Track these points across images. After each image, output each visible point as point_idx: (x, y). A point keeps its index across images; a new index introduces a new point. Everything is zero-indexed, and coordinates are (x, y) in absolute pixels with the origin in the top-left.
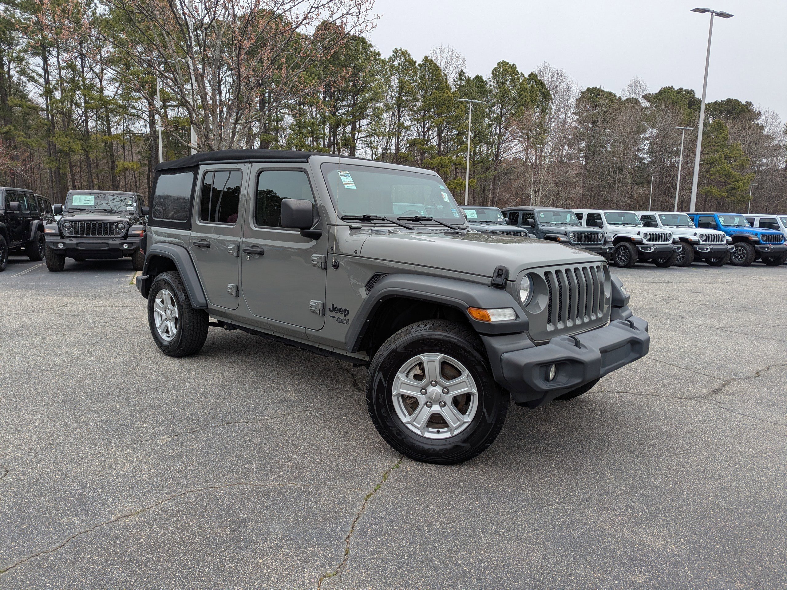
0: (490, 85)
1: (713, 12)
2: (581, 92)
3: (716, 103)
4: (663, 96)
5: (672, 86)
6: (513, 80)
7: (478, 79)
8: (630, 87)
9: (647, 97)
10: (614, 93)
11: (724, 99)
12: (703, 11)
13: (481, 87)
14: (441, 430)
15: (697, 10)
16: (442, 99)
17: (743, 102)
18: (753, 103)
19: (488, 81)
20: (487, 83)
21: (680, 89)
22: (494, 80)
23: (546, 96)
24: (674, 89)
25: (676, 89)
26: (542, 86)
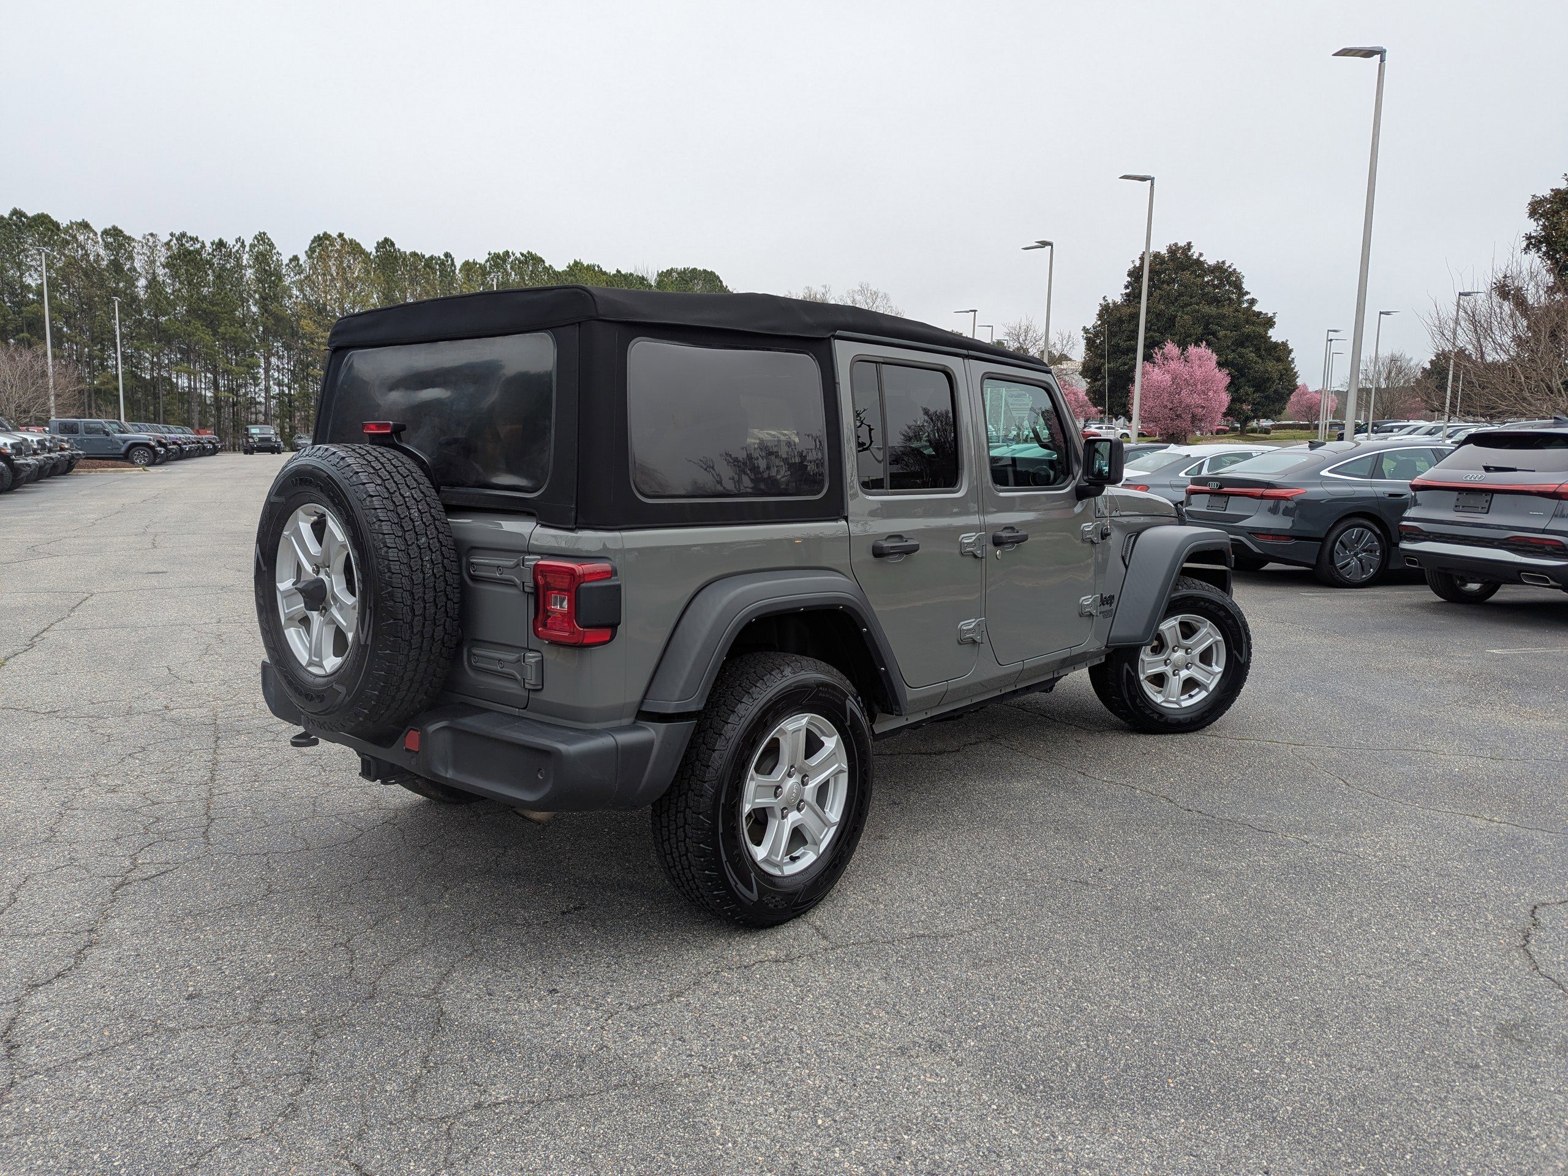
14: (1193, 693)
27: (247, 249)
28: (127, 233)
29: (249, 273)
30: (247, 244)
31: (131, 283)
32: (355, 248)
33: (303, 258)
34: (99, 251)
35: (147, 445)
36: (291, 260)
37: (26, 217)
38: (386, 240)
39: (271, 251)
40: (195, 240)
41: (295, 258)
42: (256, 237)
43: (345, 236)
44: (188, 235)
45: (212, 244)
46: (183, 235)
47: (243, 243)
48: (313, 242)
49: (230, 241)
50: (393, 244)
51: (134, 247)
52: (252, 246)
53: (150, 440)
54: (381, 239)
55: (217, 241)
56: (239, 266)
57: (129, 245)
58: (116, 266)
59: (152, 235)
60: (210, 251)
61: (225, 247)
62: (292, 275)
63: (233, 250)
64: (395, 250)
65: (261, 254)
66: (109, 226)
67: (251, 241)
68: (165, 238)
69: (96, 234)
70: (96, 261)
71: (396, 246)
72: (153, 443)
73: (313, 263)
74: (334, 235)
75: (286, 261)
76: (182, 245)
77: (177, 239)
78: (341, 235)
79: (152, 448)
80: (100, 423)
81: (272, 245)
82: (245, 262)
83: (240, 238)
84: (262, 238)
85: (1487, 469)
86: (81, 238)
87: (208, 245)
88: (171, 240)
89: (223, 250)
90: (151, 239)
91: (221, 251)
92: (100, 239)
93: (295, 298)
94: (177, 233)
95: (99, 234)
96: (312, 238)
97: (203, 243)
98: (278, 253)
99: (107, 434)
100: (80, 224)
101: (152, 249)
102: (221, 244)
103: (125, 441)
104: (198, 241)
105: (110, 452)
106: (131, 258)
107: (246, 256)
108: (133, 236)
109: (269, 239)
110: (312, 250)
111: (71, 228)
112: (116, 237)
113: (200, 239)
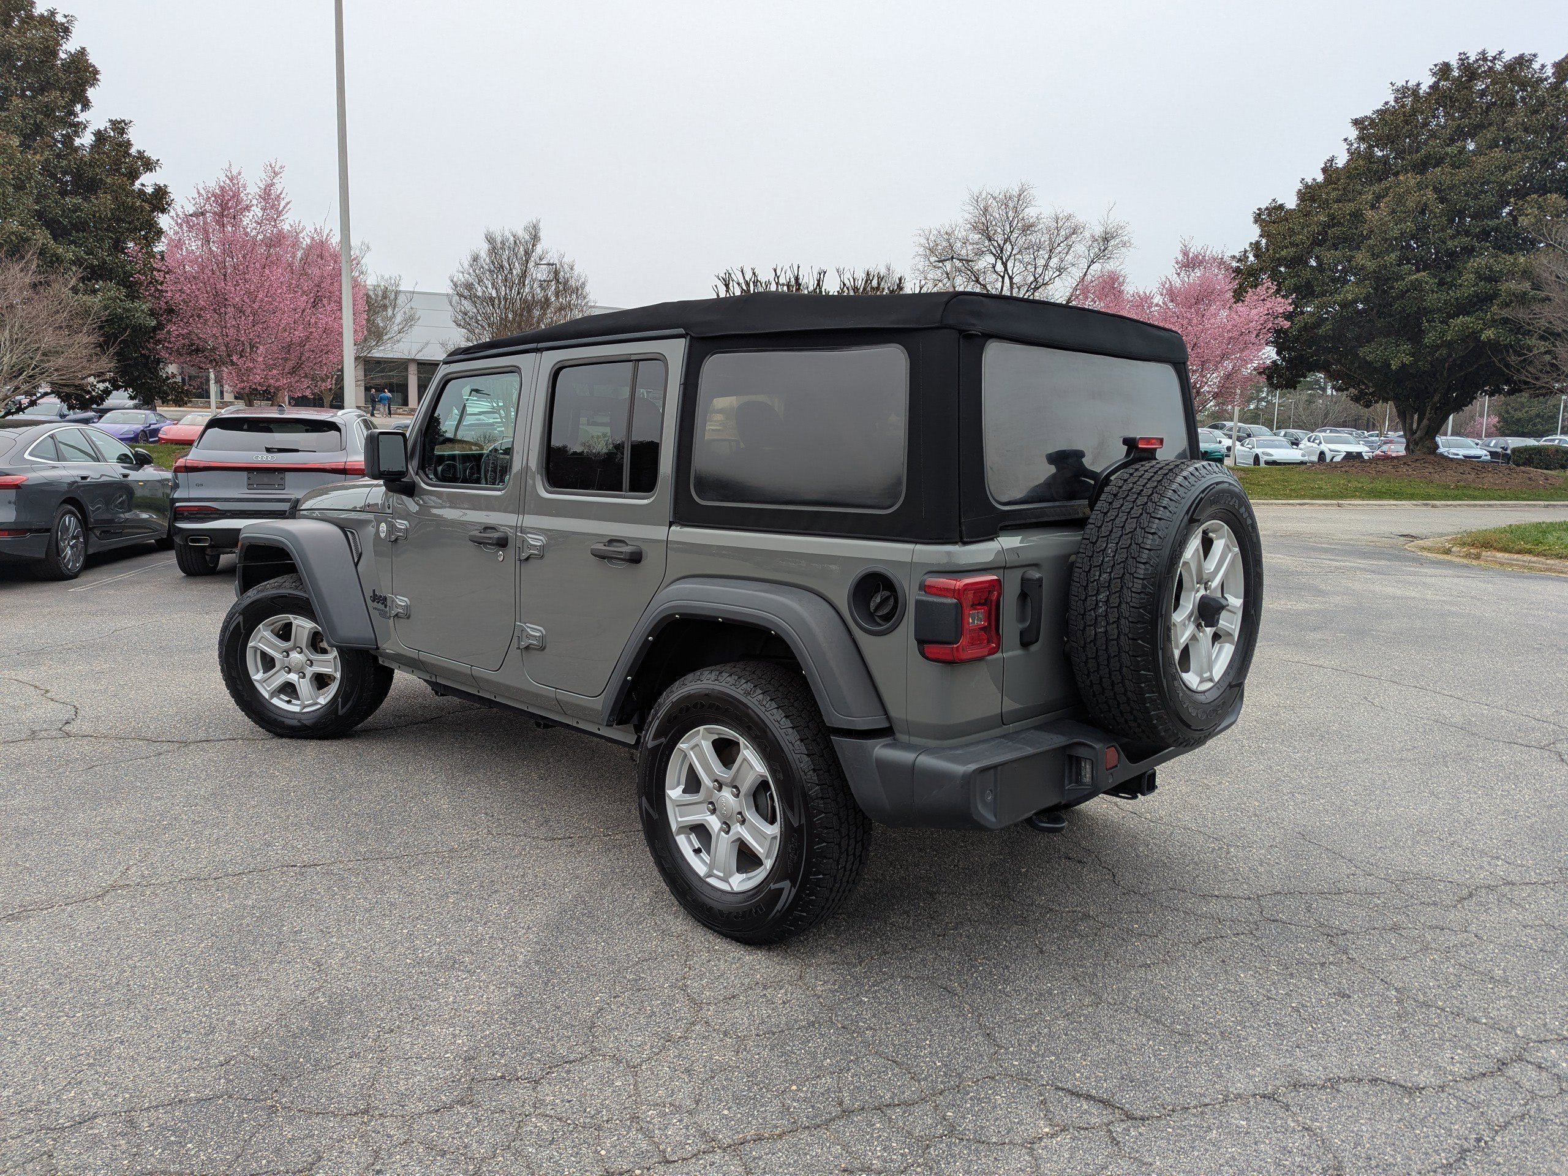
85: (268, 450)
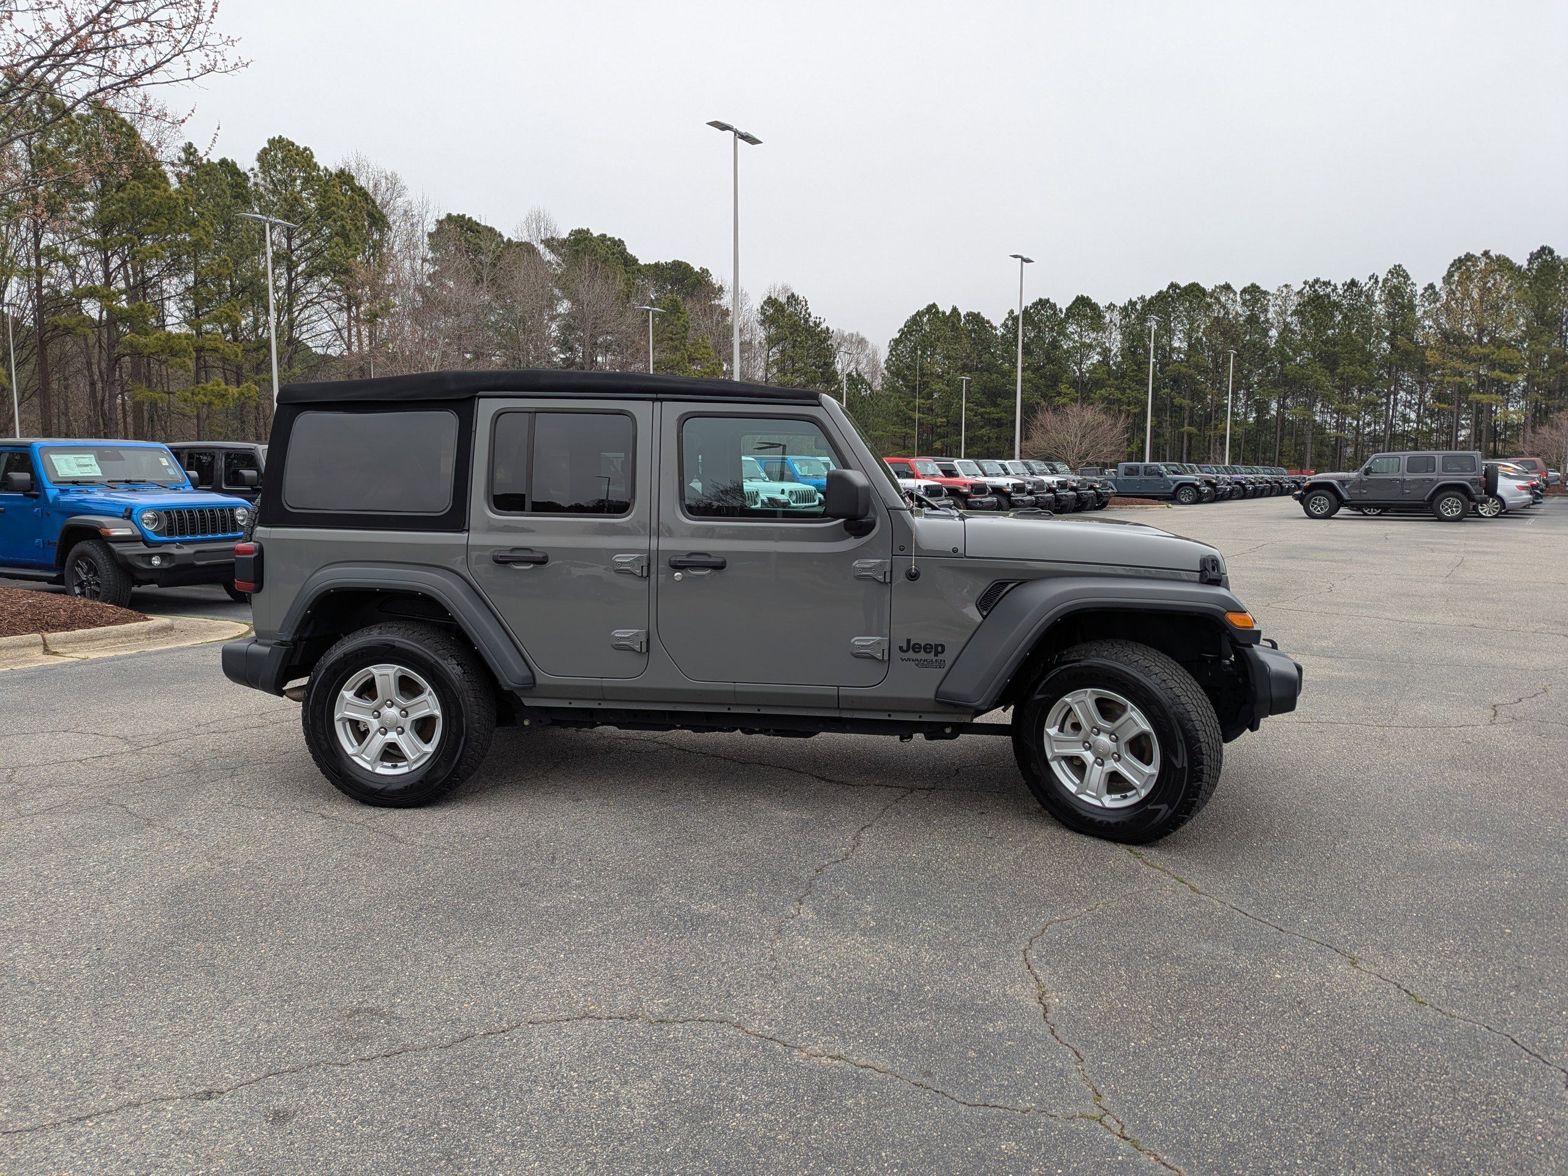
0: (256, 184)
1: (736, 132)
2: (437, 221)
3: (657, 265)
4: (582, 245)
5: (588, 229)
6: (307, 181)
7: (226, 165)
8: (528, 223)
9: (549, 243)
10: (498, 230)
11: (670, 261)
12: (724, 127)
13: (238, 185)
15: (716, 124)
16: (154, 203)
17: (697, 269)
18: (710, 272)
19: (250, 174)
20: (248, 178)
21: (601, 235)
22: (263, 173)
23: (379, 220)
24: (591, 234)
25: (595, 235)
26: (366, 199)
27: (1380, 285)
28: (1263, 288)
29: (1380, 309)
30: (1380, 280)
31: (1265, 333)
32: (1503, 264)
33: (1439, 285)
34: (1238, 309)
35: (1193, 485)
36: (1426, 289)
37: (1179, 288)
38: (1543, 249)
39: (1405, 283)
40: (1327, 284)
41: (1431, 286)
42: (1390, 272)
43: (1492, 254)
44: (1322, 280)
45: (1343, 285)
46: (1317, 281)
47: (1376, 279)
48: (1452, 266)
49: (1363, 280)
50: (1551, 252)
51: (1269, 300)
52: (1385, 281)
53: (1196, 480)
54: (1536, 249)
55: (1348, 281)
56: (1371, 302)
57: (1264, 298)
58: (1252, 319)
59: (1286, 286)
60: (1341, 292)
61: (1356, 287)
62: (1426, 304)
63: (1364, 289)
64: (1553, 259)
65: (1395, 287)
66: (1248, 284)
67: (1384, 276)
68: (1297, 288)
69: (1235, 294)
70: (1235, 318)
71: (1556, 254)
72: (1198, 483)
73: (1451, 289)
74: (1478, 254)
75: (1420, 291)
76: (1315, 291)
77: (1310, 286)
78: (1486, 254)
79: (1197, 487)
80: (1157, 466)
81: (1407, 277)
82: (1376, 298)
83: (1373, 276)
84: (1398, 271)
86: (1223, 299)
87: (1340, 286)
88: (1305, 288)
89: (1355, 289)
90: (1285, 290)
91: (1352, 291)
92: (1238, 299)
93: (1427, 329)
94: (1311, 281)
95: (1239, 293)
96: (1452, 261)
97: (1335, 286)
98: (1412, 284)
99: (1161, 475)
100: (1223, 287)
101: (1285, 299)
102: (1353, 283)
103: (1175, 481)
104: (1330, 285)
105: (1162, 491)
106: (1266, 311)
107: (1378, 292)
108: (1269, 290)
109: (1404, 271)
110: (1450, 274)
111: (1215, 291)
112: (1254, 292)
113: (1332, 283)
